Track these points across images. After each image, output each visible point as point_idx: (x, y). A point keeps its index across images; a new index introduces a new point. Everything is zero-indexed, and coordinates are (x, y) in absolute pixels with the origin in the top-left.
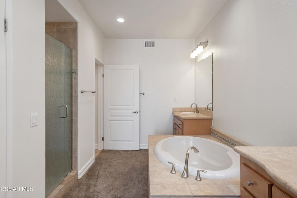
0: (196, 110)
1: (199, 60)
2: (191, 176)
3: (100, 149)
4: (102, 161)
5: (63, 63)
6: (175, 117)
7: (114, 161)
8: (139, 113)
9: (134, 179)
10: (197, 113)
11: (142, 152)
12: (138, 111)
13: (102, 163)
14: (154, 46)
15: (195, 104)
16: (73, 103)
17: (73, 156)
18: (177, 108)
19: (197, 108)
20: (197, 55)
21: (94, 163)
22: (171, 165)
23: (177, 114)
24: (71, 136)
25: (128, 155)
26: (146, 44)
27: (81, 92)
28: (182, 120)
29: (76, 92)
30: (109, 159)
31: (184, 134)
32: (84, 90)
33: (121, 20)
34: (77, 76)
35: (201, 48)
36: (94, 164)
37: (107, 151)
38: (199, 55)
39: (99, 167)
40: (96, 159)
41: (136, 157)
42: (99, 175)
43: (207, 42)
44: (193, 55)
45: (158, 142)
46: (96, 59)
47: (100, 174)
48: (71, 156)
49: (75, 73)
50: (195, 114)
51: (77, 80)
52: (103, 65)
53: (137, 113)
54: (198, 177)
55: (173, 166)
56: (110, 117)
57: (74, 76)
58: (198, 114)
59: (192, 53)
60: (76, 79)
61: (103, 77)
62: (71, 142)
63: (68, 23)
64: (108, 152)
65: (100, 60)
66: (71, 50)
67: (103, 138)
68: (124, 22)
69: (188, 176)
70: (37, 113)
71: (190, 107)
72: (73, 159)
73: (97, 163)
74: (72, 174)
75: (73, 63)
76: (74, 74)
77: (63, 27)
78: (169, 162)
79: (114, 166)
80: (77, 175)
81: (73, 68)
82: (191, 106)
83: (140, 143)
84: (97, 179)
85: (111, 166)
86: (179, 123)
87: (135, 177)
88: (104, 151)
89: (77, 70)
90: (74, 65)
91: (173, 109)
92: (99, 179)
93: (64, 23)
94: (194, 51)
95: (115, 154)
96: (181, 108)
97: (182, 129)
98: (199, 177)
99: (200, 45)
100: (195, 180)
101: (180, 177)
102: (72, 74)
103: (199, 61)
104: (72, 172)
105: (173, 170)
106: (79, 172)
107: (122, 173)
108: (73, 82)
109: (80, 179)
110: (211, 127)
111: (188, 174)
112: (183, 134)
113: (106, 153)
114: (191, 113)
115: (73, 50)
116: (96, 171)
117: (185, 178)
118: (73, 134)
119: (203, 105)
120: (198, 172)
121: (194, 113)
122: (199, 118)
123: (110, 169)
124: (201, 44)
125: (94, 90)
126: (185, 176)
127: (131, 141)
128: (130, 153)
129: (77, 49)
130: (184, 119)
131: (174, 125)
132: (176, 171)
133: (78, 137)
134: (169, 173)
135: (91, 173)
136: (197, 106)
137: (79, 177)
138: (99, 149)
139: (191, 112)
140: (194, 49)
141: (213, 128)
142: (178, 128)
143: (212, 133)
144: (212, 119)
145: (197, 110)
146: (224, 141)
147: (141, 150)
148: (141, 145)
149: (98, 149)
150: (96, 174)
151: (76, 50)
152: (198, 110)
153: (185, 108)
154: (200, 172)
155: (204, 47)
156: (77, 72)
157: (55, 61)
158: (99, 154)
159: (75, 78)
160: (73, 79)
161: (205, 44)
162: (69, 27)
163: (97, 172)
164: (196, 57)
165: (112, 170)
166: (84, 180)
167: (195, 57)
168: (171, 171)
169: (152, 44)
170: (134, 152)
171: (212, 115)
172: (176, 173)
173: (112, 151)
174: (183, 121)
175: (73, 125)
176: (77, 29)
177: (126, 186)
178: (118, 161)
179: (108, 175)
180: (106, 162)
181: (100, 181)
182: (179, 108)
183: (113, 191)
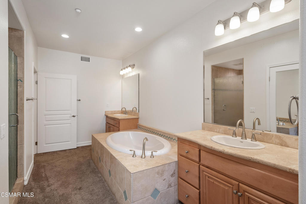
1: (126, 77)
2: (148, 156)
4: (43, 164)
7: (56, 161)
8: (76, 116)
9: (85, 171)
11: (80, 149)
13: (44, 166)
14: (89, 61)
16: (18, 111)
17: (18, 164)
18: (109, 111)
19: (126, 111)
20: (125, 73)
22: (132, 152)
24: (16, 144)
25: (67, 154)
26: (82, 59)
27: (27, 100)
29: (22, 99)
30: (49, 161)
32: (30, 98)
33: (65, 36)
34: (23, 84)
35: (130, 69)
36: (35, 168)
38: (127, 74)
39: (43, 170)
41: (76, 154)
42: (48, 177)
43: (134, 65)
44: (122, 73)
46: (34, 67)
47: (48, 175)
49: (21, 81)
51: (23, 87)
55: (134, 152)
56: (45, 122)
57: (19, 84)
58: (126, 115)
59: (121, 71)
62: (16, 150)
64: (44, 155)
67: (36, 143)
68: (68, 38)
70: (5, 124)
72: (18, 166)
75: (18, 70)
76: (19, 82)
80: (23, 181)
81: (18, 76)
83: (77, 142)
84: (47, 180)
85: (55, 166)
86: (112, 122)
87: (85, 169)
88: (38, 155)
90: (19, 73)
91: (105, 112)
92: (50, 180)
95: (53, 155)
96: (112, 111)
97: (119, 127)
98: (152, 155)
99: (129, 67)
100: (150, 158)
102: (17, 81)
104: (18, 180)
106: (25, 178)
107: (71, 169)
109: (27, 185)
110: (138, 124)
111: (145, 155)
113: (42, 156)
115: (18, 57)
116: (42, 173)
117: (144, 158)
118: (18, 142)
119: (129, 108)
120: (152, 152)
121: (123, 114)
123: (57, 168)
124: (130, 66)
127: (69, 141)
128: (68, 152)
131: (106, 124)
133: (24, 144)
134: (132, 158)
136: (126, 109)
137: (26, 183)
141: (139, 124)
142: (113, 126)
143: (138, 128)
144: (138, 118)
146: (149, 132)
147: (78, 148)
150: (43, 176)
151: (22, 58)
153: (114, 111)
154: (153, 152)
155: (132, 69)
156: (23, 80)
159: (20, 86)
161: (133, 66)
163: (44, 174)
165: (59, 169)
166: (33, 184)
167: (123, 74)
168: (133, 156)
169: (88, 60)
170: (72, 151)
171: (138, 116)
172: (136, 156)
173: (48, 153)
174: (119, 121)
175: (18, 132)
176: (23, 37)
177: (80, 178)
178: (61, 160)
179: (57, 174)
180: (48, 163)
181: (51, 181)
182: (110, 111)
183: (71, 185)
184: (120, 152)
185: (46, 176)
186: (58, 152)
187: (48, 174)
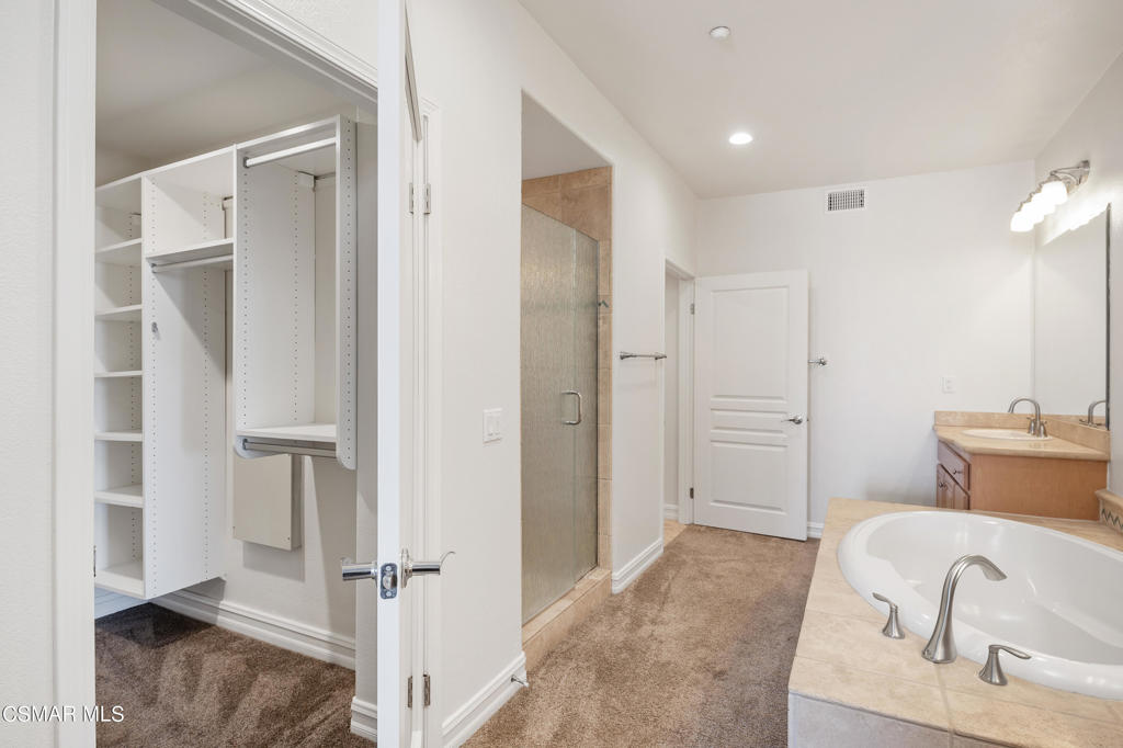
0: (1035, 424)
1: (1050, 237)
2: (965, 659)
3: (685, 519)
4: (684, 557)
5: (569, 279)
6: (946, 445)
7: (720, 562)
8: (805, 421)
9: (774, 628)
10: (1037, 433)
11: (809, 547)
12: (802, 416)
13: (684, 562)
14: (861, 205)
15: (1032, 401)
16: (600, 387)
17: (600, 530)
18: (956, 413)
19: (1038, 416)
20: (1041, 220)
21: (661, 558)
22: (885, 609)
23: (948, 434)
24: (594, 475)
25: (765, 551)
26: (835, 202)
27: (622, 358)
28: (966, 456)
29: (608, 355)
30: (705, 554)
31: (972, 506)
32: (629, 352)
33: (741, 138)
34: (610, 312)
35: (1055, 192)
36: (660, 561)
37: (702, 529)
39: (671, 573)
40: (666, 548)
41: (791, 560)
42: (669, 595)
43: (1086, 163)
44: (1022, 222)
45: (860, 521)
46: (667, 262)
47: (672, 592)
48: (594, 530)
49: (605, 304)
50: (1030, 437)
51: (610, 323)
52: (692, 278)
53: (799, 422)
54: (992, 670)
55: (894, 611)
56: (712, 431)
57: (603, 313)
58: (1043, 438)
59: (1017, 214)
60: (608, 321)
61: (693, 313)
62: (594, 492)
63: (589, 171)
64: (705, 532)
65: (683, 265)
66: (595, 242)
67: (692, 490)
68: (751, 143)
69: (948, 657)
70: (499, 409)
71: (1005, 410)
72: (601, 537)
73: (668, 561)
74: (597, 576)
75: (601, 276)
76: (602, 309)
77: (576, 185)
78: (876, 596)
79: (718, 577)
80: (608, 581)
81: (601, 292)
82: (1012, 408)
83: (809, 519)
84: (664, 603)
85: (707, 575)
86: (954, 464)
87: (780, 622)
88: (693, 528)
89: (609, 296)
90: (602, 283)
91: (937, 415)
92: (668, 606)
93: (581, 174)
94: (1025, 206)
95: (726, 542)
97: (966, 489)
98: (995, 668)
99: (1049, 180)
100: (976, 676)
101: (918, 655)
102: (597, 306)
103: (1048, 241)
104: (598, 570)
105: (892, 624)
106: (616, 575)
107: (739, 601)
108: (601, 330)
109: (618, 595)
110: (1098, 492)
111: (952, 650)
112: (968, 507)
113: (698, 535)
114: (1012, 435)
115: (601, 243)
116: (663, 581)
117: (936, 662)
118: (600, 470)
120: (993, 650)
121: (1024, 433)
122: (1043, 455)
123: (706, 583)
124: (1054, 176)
125: (663, 353)
126: (939, 655)
127: (779, 509)
128: (774, 544)
129: (610, 240)
130: (975, 454)
131: (938, 471)
132: (904, 630)
134: (875, 633)
135: (649, 585)
136: (1037, 407)
137: (617, 588)
138: (681, 521)
139: (1010, 431)
140: (1028, 196)
141: (1107, 496)
142: (953, 483)
143: (1102, 516)
144: (1106, 462)
145: (1037, 425)
148: (813, 525)
149: (677, 521)
150: (663, 589)
151: (608, 242)
152: (1042, 424)
153: (985, 414)
154: (1002, 654)
155: (1069, 188)
156: (610, 300)
157: (551, 274)
158: (679, 536)
159: (604, 318)
160: (601, 322)
161: (1076, 174)
162: (590, 184)
163: (667, 584)
164: (1039, 230)
165: (709, 587)
166: (627, 600)
167: (1030, 229)
168: (883, 626)
169: (858, 199)
170: (787, 546)
171: (1106, 447)
172: (902, 636)
173: (718, 532)
174: (971, 461)
175: (600, 444)
176: (610, 183)
177: (745, 642)
178: (733, 564)
179: (695, 599)
180: (696, 560)
181: (670, 613)
182: (963, 414)
183: (704, 650)
184: (856, 591)
185: (666, 594)
186: (745, 536)
187: (675, 590)
